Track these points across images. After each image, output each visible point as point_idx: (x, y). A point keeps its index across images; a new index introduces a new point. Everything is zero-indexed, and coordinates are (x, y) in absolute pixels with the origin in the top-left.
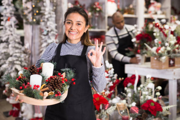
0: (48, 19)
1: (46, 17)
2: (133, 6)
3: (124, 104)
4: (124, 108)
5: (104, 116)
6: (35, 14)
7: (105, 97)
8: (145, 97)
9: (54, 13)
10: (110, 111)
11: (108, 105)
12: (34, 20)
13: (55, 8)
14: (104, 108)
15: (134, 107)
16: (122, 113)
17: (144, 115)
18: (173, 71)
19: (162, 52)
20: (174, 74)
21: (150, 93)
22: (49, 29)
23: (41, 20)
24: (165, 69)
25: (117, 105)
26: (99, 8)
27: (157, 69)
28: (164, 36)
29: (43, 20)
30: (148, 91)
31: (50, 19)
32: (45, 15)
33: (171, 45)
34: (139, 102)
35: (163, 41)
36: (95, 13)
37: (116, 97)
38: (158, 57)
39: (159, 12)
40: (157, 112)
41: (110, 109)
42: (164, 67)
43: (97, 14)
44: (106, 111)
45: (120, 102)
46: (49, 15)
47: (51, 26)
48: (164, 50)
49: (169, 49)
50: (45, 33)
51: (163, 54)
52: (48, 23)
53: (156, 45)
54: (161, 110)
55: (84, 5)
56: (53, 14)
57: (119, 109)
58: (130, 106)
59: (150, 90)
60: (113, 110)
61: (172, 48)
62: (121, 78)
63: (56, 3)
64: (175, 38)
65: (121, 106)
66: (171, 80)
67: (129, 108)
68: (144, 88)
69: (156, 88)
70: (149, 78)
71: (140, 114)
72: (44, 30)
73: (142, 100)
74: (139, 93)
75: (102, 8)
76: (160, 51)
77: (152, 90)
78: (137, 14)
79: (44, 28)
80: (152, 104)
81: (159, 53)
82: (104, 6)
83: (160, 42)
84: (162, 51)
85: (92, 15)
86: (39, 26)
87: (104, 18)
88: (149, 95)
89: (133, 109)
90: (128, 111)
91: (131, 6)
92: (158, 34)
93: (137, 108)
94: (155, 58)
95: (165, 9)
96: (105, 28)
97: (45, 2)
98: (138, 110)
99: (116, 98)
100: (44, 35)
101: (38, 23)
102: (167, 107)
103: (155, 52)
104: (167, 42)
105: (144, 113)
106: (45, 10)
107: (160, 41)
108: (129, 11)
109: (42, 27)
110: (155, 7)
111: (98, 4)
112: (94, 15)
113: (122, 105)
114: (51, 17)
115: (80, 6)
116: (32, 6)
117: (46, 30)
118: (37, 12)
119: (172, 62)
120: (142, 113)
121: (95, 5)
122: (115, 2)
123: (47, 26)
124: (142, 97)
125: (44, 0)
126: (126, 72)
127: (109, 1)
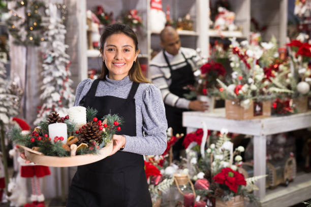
0: (53, 37)
1: (52, 33)
2: (191, 17)
3: (185, 175)
4: (185, 181)
5: (154, 196)
6: (31, 28)
7: (155, 164)
8: (218, 164)
9: (63, 26)
10: (165, 186)
11: (159, 177)
12: (31, 38)
13: (64, 18)
14: (153, 182)
15: (202, 179)
16: (182, 189)
17: (218, 191)
18: (260, 122)
19: (244, 93)
20: (262, 126)
21: (226, 157)
22: (56, 54)
23: (43, 39)
24: (247, 118)
25: (175, 177)
26: (137, 19)
27: (235, 119)
28: (247, 68)
29: (46, 38)
30: (223, 154)
31: (57, 37)
32: (48, 30)
33: (258, 82)
34: (210, 171)
35: (245, 75)
37: (172, 164)
38: (238, 100)
39: (232, 27)
40: (238, 187)
41: (164, 184)
42: (246, 116)
43: (135, 30)
44: (156, 187)
45: (179, 173)
46: (56, 31)
47: (59, 48)
48: (247, 90)
49: (254, 87)
50: (49, 60)
51: (245, 96)
52: (55, 44)
53: (234, 81)
54: (245, 183)
55: (111, 14)
56: (61, 28)
57: (179, 183)
58: (195, 178)
59: (226, 152)
60: (168, 185)
61: (258, 86)
62: (180, 134)
63: (67, 10)
64: (262, 70)
65: (182, 179)
66: (258, 137)
67: (194, 182)
68: (216, 150)
69: (236, 149)
71: (211, 191)
72: (47, 56)
73: (214, 168)
74: (209, 157)
75: (142, 19)
76: (240, 92)
77: (229, 152)
78: (198, 29)
79: (48, 52)
80: (231, 174)
81: (240, 94)
82: (144, 16)
83: (240, 78)
84: (243, 91)
86: (37, 49)
87: (146, 36)
88: (225, 161)
89: (200, 183)
90: (192, 186)
91: (188, 17)
92: (238, 65)
93: (206, 182)
94: (233, 103)
95: (242, 22)
96: (147, 53)
97: (48, 8)
98: (208, 185)
99: (172, 166)
100: (48, 64)
101: (37, 43)
102: (254, 179)
103: (233, 93)
104: (252, 77)
105: (217, 189)
106: (48, 22)
107: (241, 75)
109: (43, 51)
110: (225, 18)
111: (136, 13)
113: (183, 177)
114: (59, 33)
115: (106, 15)
116: (26, 14)
117: (50, 55)
118: (35, 24)
119: (258, 109)
120: (215, 189)
121: (130, 14)
122: (162, 10)
123: (51, 49)
124: (214, 164)
125: (47, 6)
126: (185, 124)
127: (152, 7)
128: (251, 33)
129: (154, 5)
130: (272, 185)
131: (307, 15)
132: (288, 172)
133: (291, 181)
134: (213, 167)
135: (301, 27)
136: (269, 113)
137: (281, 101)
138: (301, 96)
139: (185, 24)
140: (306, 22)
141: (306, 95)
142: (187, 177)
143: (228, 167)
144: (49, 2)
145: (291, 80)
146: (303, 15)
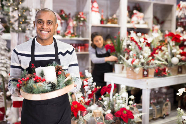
0: (33, 28)
1: (32, 26)
2: (117, 16)
3: (100, 111)
4: (100, 115)
5: (81, 122)
6: (21, 23)
7: (83, 104)
8: (119, 105)
10: (88, 117)
11: (85, 112)
12: (20, 29)
14: (82, 114)
15: (109, 114)
16: (98, 119)
17: (117, 121)
18: (146, 81)
19: (137, 64)
20: (147, 84)
21: (123, 101)
23: (27, 29)
24: (139, 79)
25: (94, 112)
26: (83, 18)
27: (132, 79)
28: (139, 49)
29: (29, 28)
30: (122, 99)
32: (30, 24)
33: (145, 57)
34: (114, 109)
35: (138, 54)
36: (79, 22)
37: (94, 104)
38: (133, 68)
39: (142, 22)
40: (129, 119)
41: (87, 116)
42: (138, 77)
43: (81, 24)
44: (83, 117)
45: (97, 109)
48: (138, 62)
49: (143, 61)
51: (137, 66)
52: (34, 32)
53: (132, 57)
54: (133, 117)
55: (70, 14)
57: (95, 116)
58: (106, 113)
60: (89, 116)
61: (146, 60)
62: (99, 87)
66: (145, 90)
67: (104, 115)
68: (119, 96)
69: (129, 97)
70: (123, 88)
71: (114, 121)
72: (29, 39)
75: (86, 18)
76: (134, 63)
77: (125, 99)
78: (120, 23)
79: (30, 36)
80: (125, 112)
81: (134, 65)
82: (88, 16)
83: (135, 55)
85: (77, 24)
86: (24, 34)
87: (88, 27)
88: (123, 104)
89: (108, 116)
90: (103, 118)
91: (115, 16)
92: (133, 47)
93: (111, 115)
94: (131, 69)
95: (147, 19)
96: (89, 37)
97: (31, 11)
98: (112, 117)
101: (24, 31)
103: (130, 64)
104: (142, 55)
105: (117, 120)
106: (30, 19)
108: (113, 21)
109: (27, 36)
111: (83, 14)
112: (79, 24)
113: (98, 112)
115: (66, 15)
116: (18, 15)
117: (31, 38)
118: (23, 20)
119: (145, 73)
120: (116, 120)
121: (79, 15)
122: (98, 12)
123: (32, 35)
124: (116, 105)
125: (30, 10)
126: (105, 80)
127: (93, 11)
128: (154, 25)
129: (94, 9)
130: (155, 118)
131: (183, 16)
132: (165, 110)
133: (167, 115)
134: (116, 107)
135: (179, 24)
136: (153, 76)
137: (160, 69)
138: (173, 65)
139: (112, 20)
140: (182, 20)
141: (176, 65)
142: (101, 112)
143: (125, 107)
144: (32, 7)
145: (168, 56)
146: (180, 16)
